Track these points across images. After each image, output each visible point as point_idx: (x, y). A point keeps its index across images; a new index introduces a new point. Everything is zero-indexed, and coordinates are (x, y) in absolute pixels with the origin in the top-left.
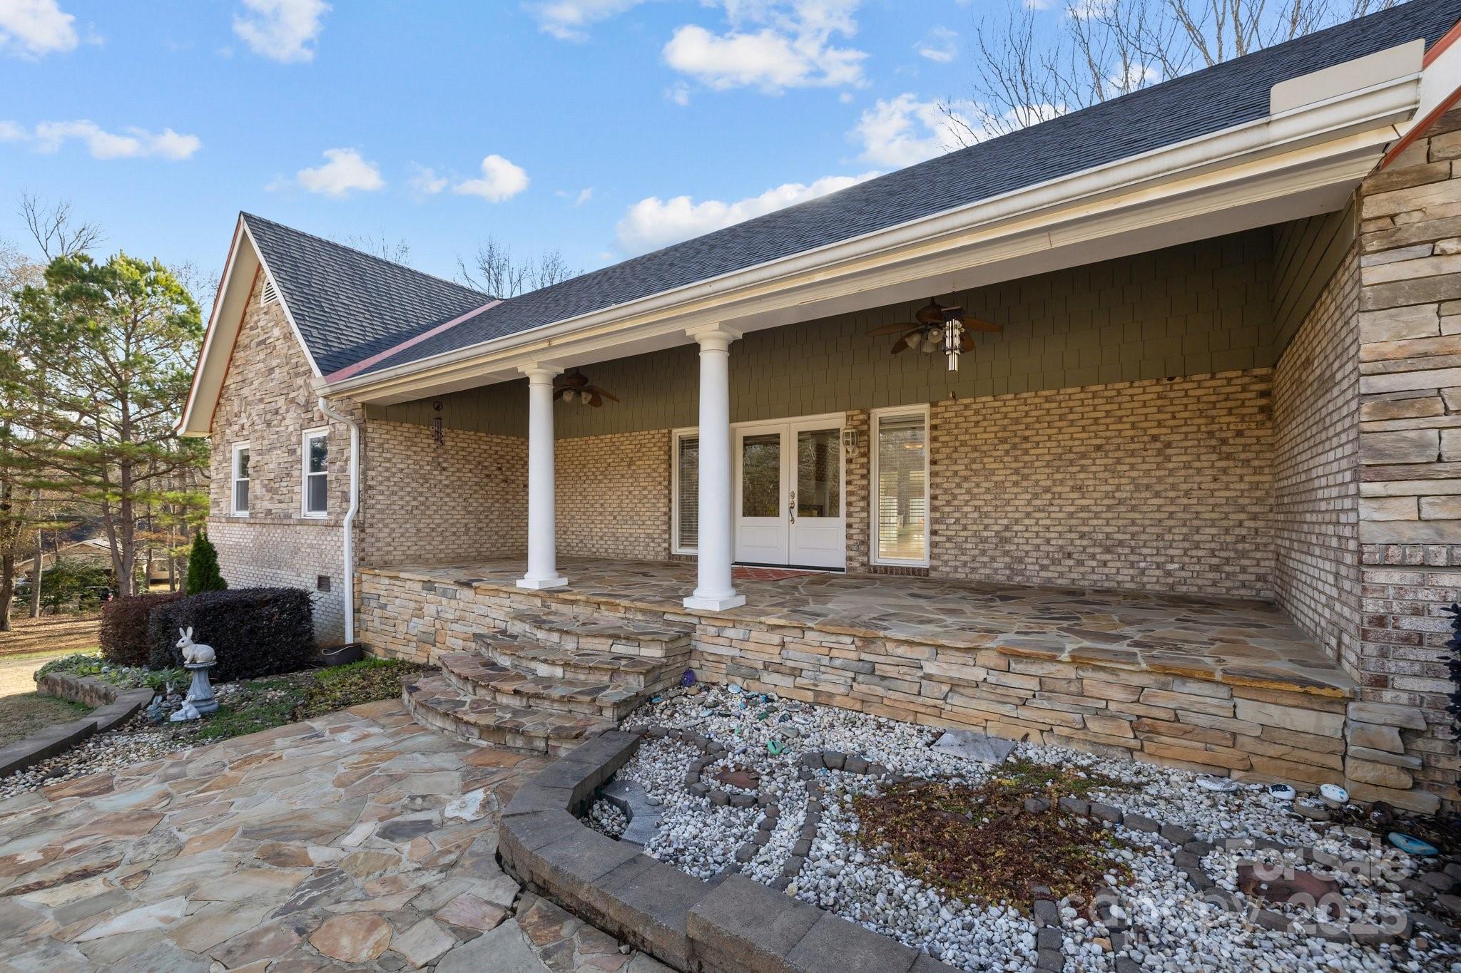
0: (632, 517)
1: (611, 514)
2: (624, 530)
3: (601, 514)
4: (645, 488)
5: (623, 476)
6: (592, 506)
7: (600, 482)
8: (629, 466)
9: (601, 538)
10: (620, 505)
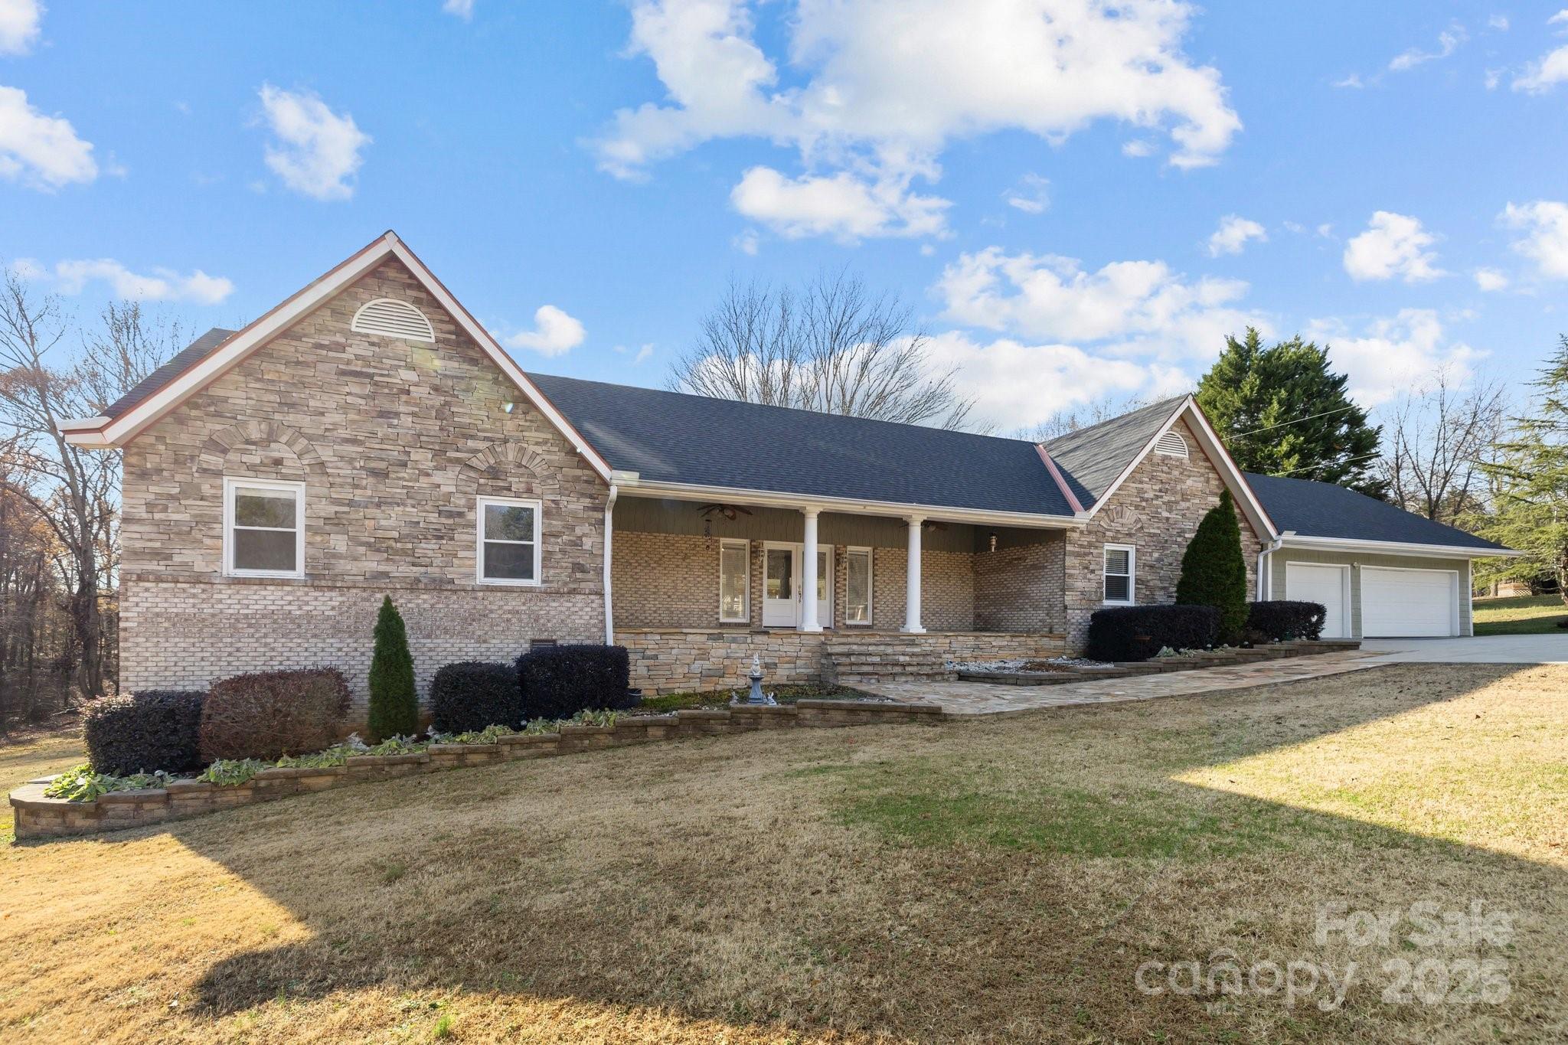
0: (686, 597)
1: (665, 593)
2: (680, 605)
3: (654, 593)
4: (699, 576)
5: (677, 566)
6: (645, 586)
7: (654, 568)
8: (684, 559)
9: (655, 612)
10: (675, 587)
